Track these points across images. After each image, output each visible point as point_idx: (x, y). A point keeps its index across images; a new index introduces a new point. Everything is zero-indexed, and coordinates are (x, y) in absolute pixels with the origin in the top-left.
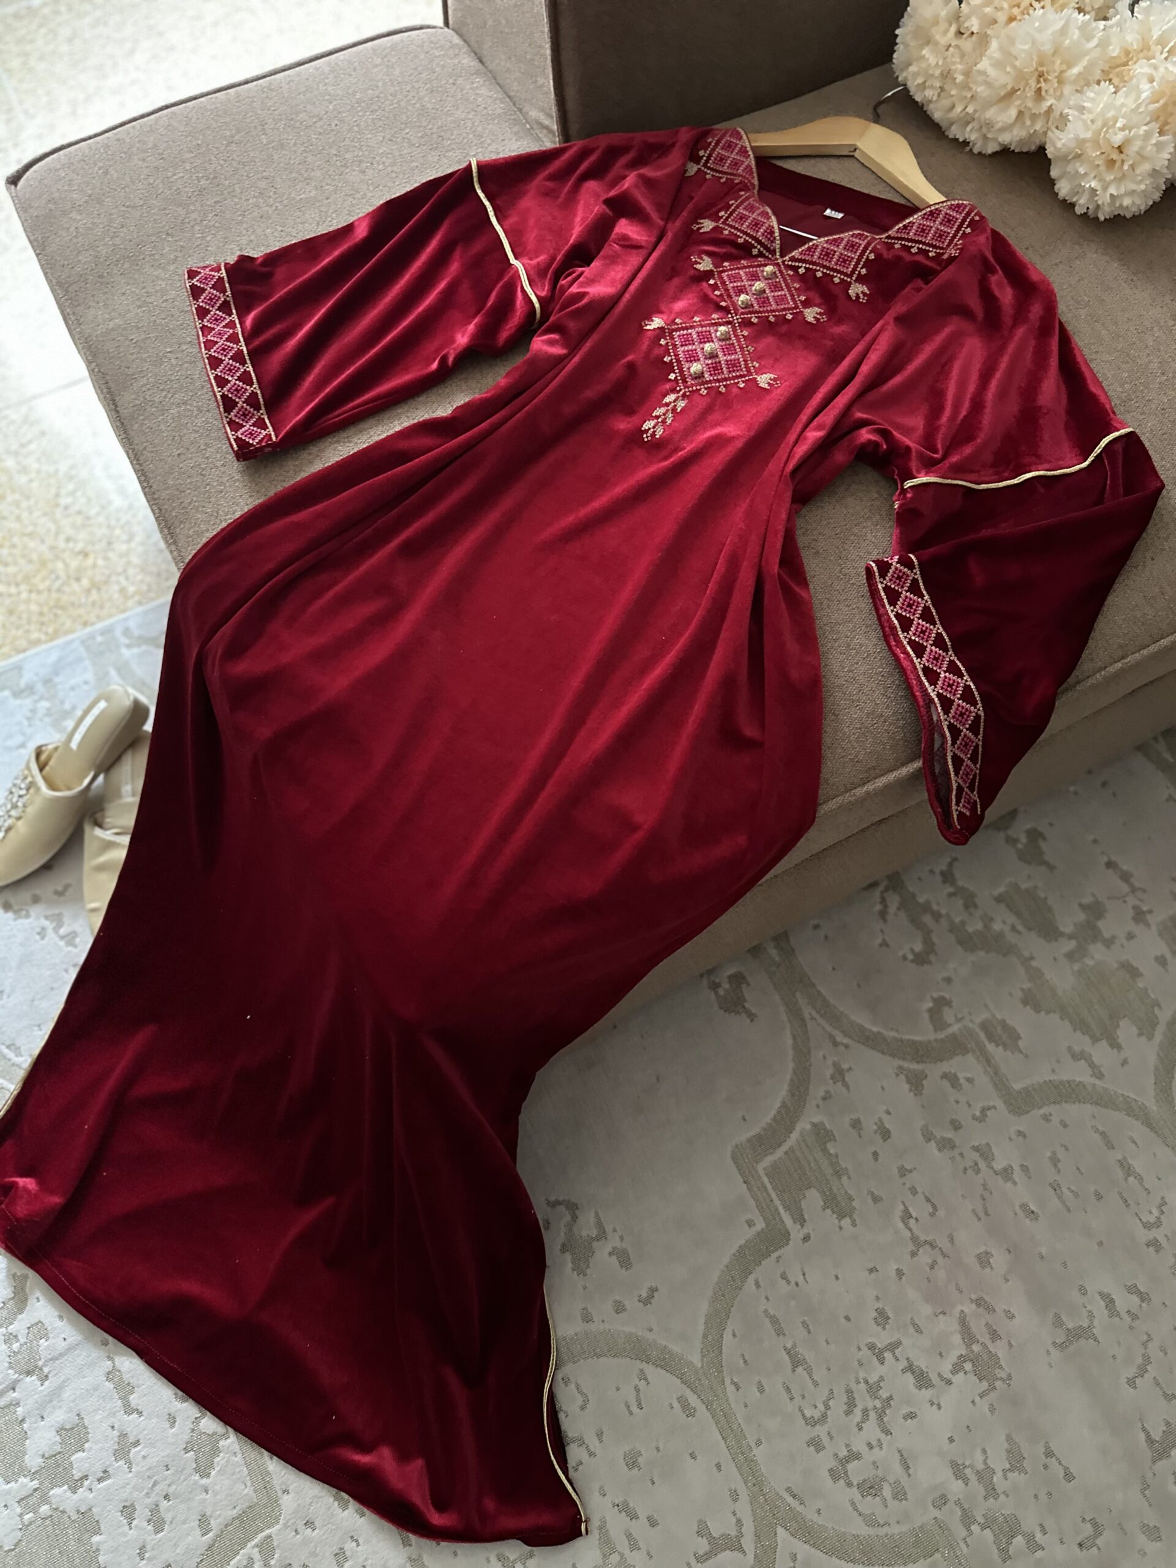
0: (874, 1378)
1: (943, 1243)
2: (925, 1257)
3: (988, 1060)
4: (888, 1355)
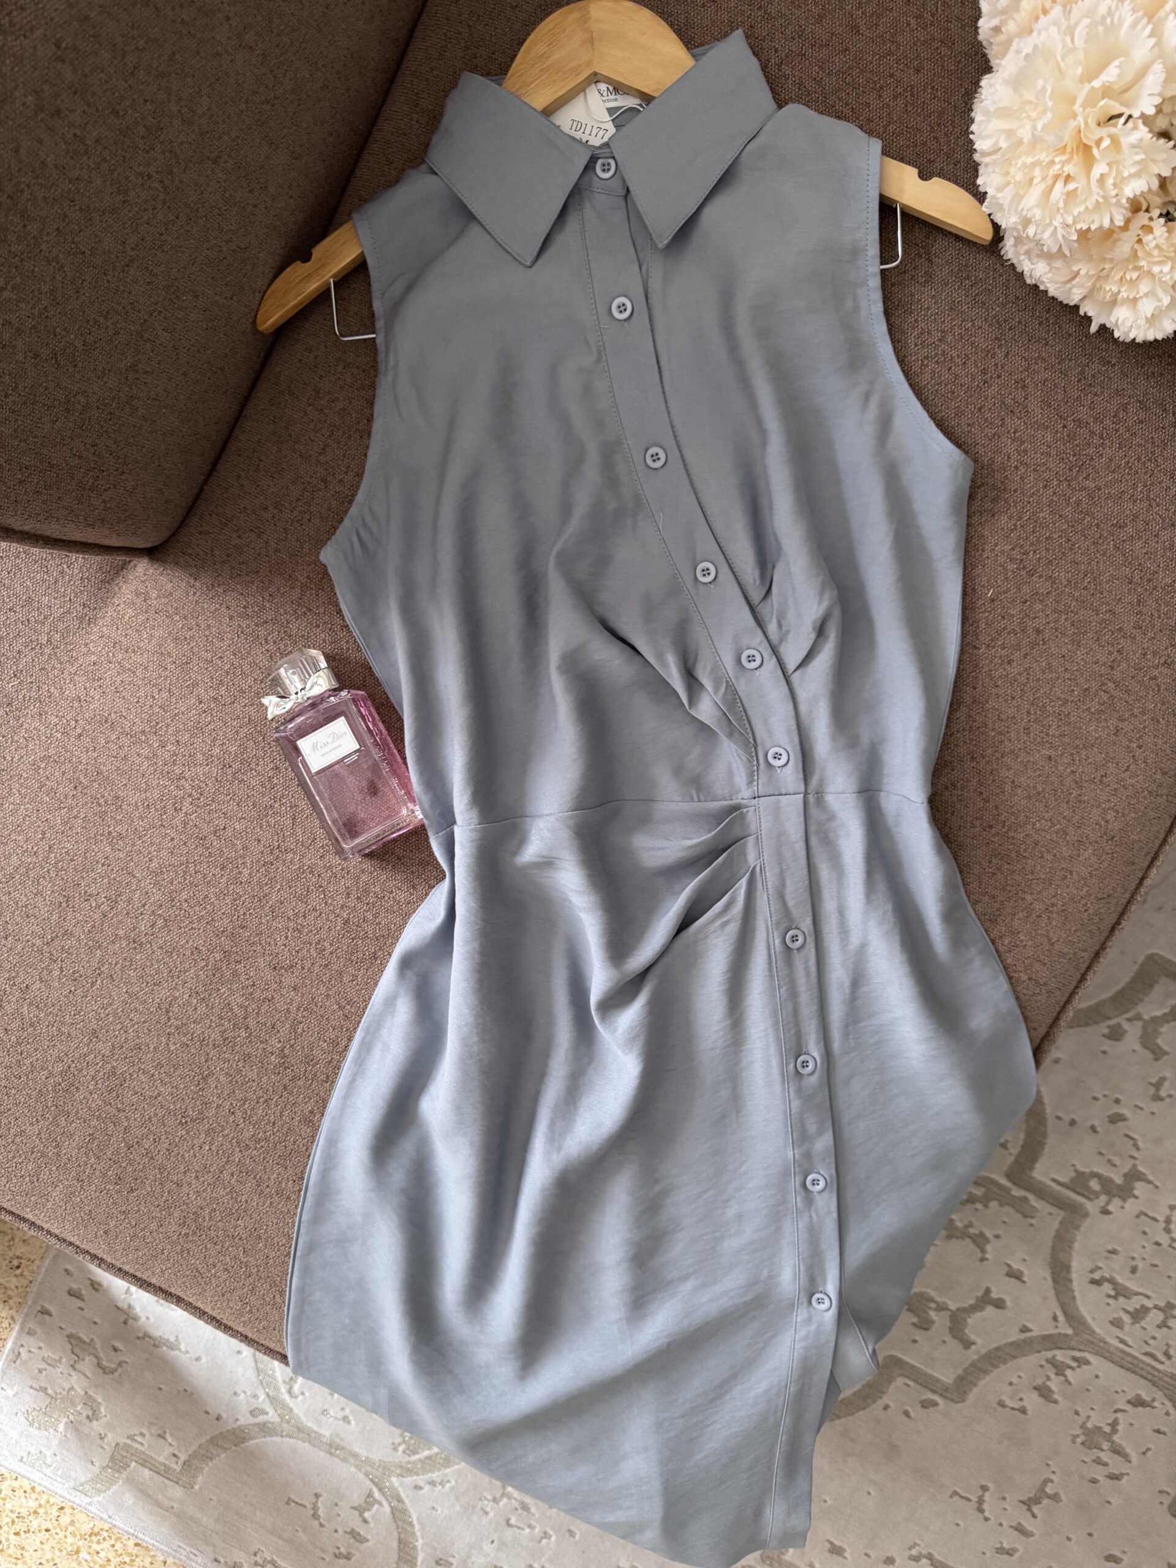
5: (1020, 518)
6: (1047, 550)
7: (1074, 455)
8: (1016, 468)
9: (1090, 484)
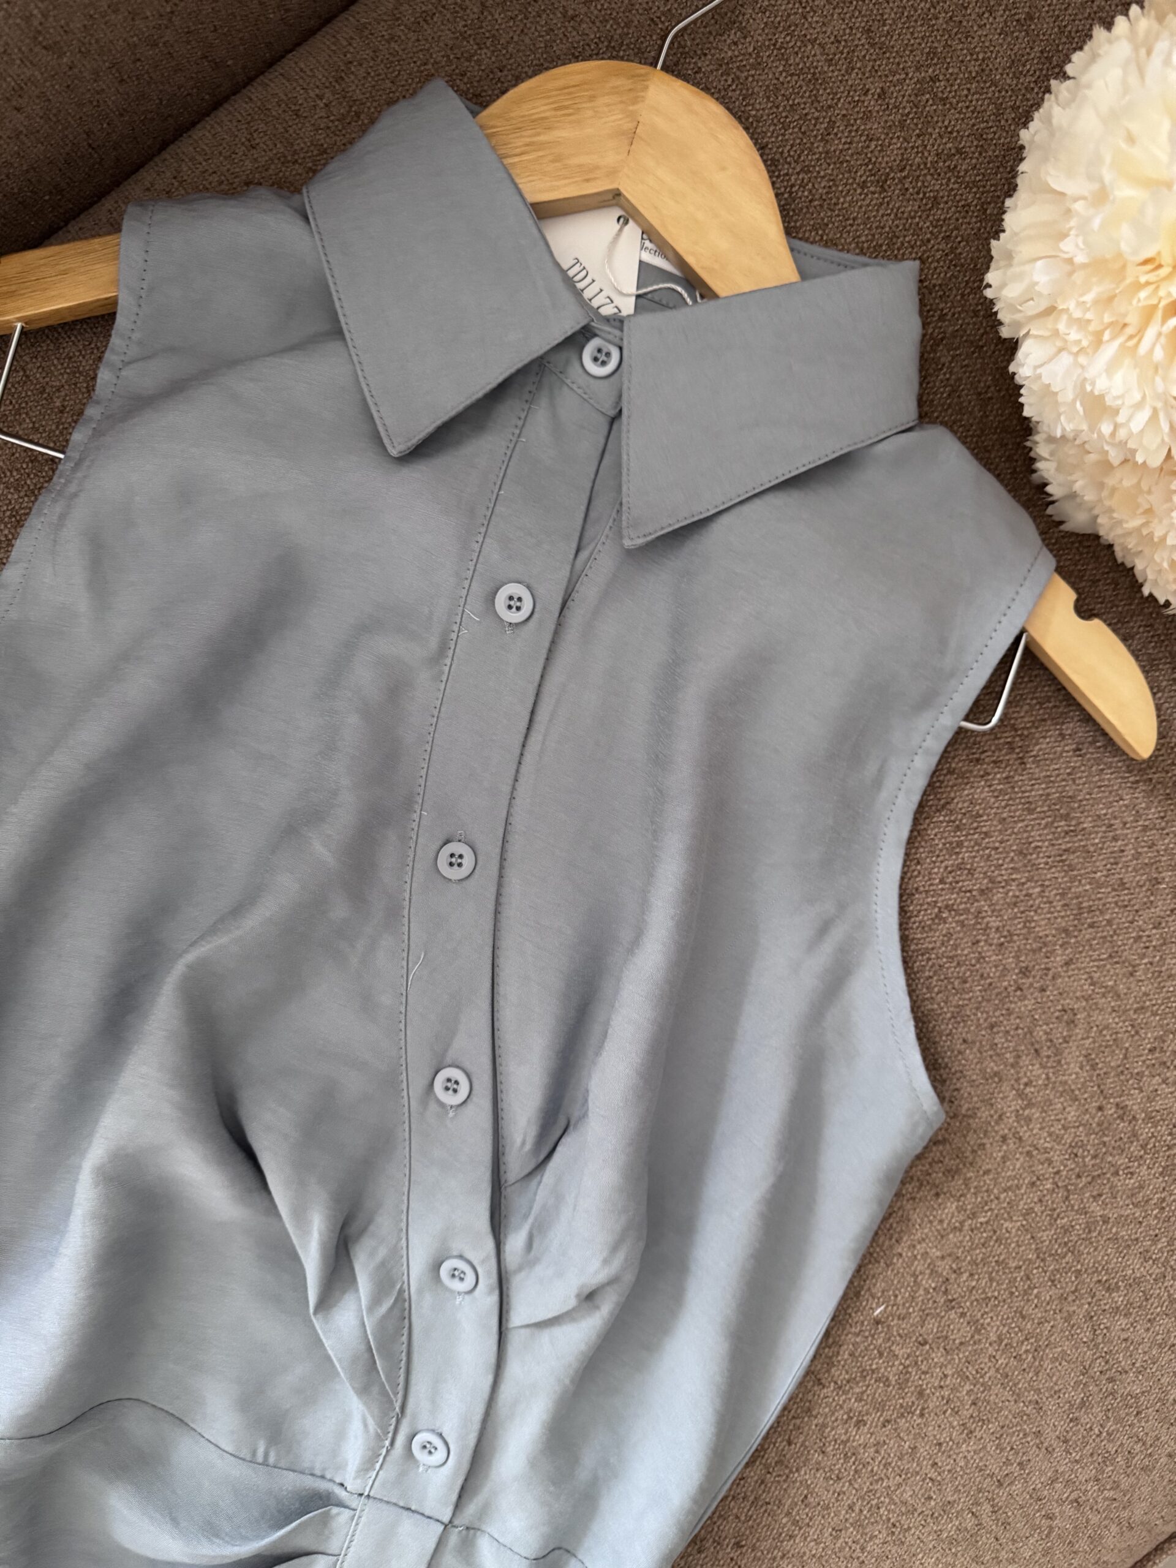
5: (974, 1215)
6: (991, 1280)
7: (1095, 1157)
8: (1004, 1139)
9: (1095, 1208)
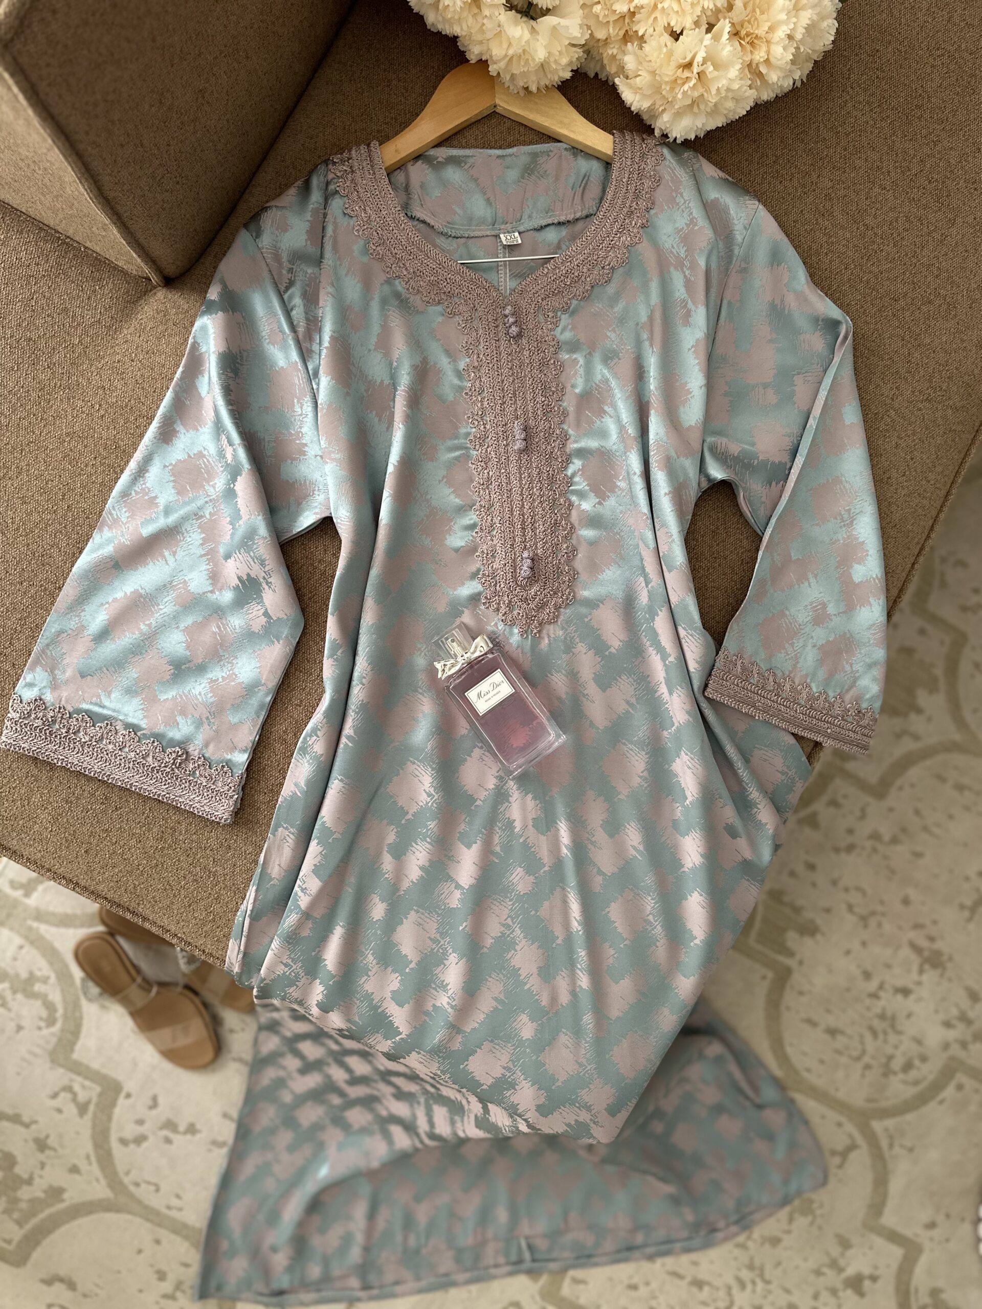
0: (878, 1011)
1: (879, 908)
2: (873, 922)
3: (849, 776)
4: (882, 994)
